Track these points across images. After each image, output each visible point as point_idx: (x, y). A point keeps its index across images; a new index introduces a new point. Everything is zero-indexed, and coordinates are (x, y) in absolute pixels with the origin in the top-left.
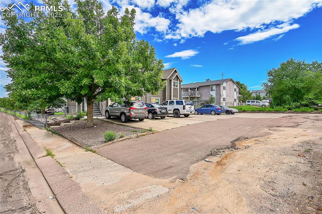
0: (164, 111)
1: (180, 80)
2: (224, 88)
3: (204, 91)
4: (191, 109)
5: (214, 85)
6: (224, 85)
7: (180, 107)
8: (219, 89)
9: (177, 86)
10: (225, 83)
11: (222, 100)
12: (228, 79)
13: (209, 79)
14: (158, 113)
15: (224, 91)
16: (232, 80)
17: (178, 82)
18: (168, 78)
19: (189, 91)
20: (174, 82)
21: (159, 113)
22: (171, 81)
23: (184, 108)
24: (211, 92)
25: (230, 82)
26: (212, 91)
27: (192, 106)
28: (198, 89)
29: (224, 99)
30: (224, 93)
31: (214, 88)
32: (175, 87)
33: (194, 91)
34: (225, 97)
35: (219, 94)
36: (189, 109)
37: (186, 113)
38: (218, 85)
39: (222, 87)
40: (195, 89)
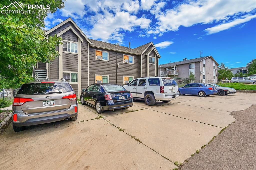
0: (122, 98)
1: (157, 56)
2: (204, 66)
3: (182, 69)
4: (174, 91)
5: (193, 63)
6: (204, 62)
7: (155, 89)
8: (199, 67)
9: (153, 63)
10: (205, 60)
11: (201, 77)
12: (208, 57)
13: (186, 59)
14: (109, 103)
15: (204, 69)
16: (211, 58)
17: (155, 57)
18: (142, 53)
19: (167, 69)
20: (150, 59)
21: (111, 102)
22: (146, 56)
23: (162, 91)
24: (189, 70)
25: (209, 60)
26: (191, 69)
27: (174, 87)
28: (175, 67)
29: (204, 77)
30: (204, 71)
31: (193, 65)
32: (152, 64)
33: (172, 69)
34: (204, 74)
35: (199, 72)
36: (170, 91)
37: (165, 98)
38: (197, 63)
39: (201, 64)
40: (173, 67)
